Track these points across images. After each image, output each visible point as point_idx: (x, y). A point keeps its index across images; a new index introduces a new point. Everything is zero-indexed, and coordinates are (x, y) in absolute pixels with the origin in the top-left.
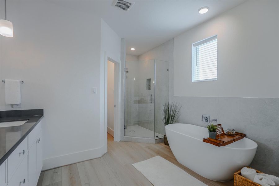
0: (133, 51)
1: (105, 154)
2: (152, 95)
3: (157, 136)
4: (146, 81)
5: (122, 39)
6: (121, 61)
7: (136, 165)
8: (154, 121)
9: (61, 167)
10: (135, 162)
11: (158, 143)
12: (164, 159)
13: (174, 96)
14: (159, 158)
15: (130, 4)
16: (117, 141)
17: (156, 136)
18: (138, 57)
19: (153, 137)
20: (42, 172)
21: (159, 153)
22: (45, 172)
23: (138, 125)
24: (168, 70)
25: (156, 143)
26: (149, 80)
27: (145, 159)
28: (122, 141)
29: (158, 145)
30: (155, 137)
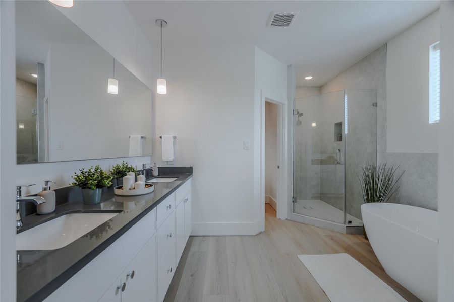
0: (308, 80)
1: (261, 233)
2: (339, 150)
3: (350, 222)
4: (333, 127)
5: (289, 67)
6: (287, 100)
7: (303, 258)
8: (343, 196)
9: (209, 236)
10: (302, 253)
11: (352, 234)
12: (357, 262)
13: (387, 151)
14: (346, 258)
15: (292, 16)
16: (281, 218)
17: (347, 221)
18: (320, 88)
19: (343, 222)
20: (190, 236)
21: (348, 250)
22: (194, 238)
23: (321, 200)
24: (375, 105)
25: (347, 233)
26: (339, 125)
27: (320, 253)
28: (290, 220)
29: (352, 237)
30: (347, 223)
